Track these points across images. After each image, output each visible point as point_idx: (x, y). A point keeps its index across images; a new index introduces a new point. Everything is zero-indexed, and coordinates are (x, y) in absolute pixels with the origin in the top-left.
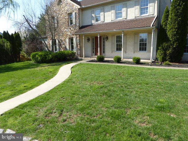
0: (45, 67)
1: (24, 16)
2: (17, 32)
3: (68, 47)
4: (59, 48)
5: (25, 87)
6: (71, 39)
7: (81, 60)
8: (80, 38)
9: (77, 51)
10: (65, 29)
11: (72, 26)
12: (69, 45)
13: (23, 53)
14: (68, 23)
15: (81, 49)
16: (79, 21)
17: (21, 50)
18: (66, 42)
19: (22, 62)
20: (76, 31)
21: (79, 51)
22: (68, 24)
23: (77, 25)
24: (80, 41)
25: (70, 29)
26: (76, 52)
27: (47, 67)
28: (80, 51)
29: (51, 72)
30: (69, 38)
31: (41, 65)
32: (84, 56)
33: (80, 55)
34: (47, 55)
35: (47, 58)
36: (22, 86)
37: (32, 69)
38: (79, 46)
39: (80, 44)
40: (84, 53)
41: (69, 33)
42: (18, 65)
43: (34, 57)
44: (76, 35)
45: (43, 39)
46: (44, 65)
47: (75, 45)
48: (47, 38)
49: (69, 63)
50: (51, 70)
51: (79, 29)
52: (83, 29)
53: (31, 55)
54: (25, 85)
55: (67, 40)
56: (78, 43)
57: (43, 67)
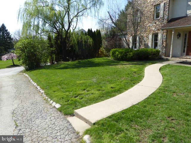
0: (127, 66)
1: (108, 12)
2: (98, 30)
3: (150, 45)
4: (139, 45)
5: (112, 88)
6: (155, 35)
7: (167, 60)
8: (167, 34)
9: (162, 49)
10: (149, 24)
11: (158, 19)
12: (152, 42)
13: (102, 49)
14: (154, 16)
15: (167, 47)
16: (168, 14)
17: (101, 47)
18: (148, 39)
19: (102, 58)
20: (163, 25)
21: (164, 49)
22: (154, 18)
23: (165, 18)
24: (166, 38)
25: (156, 23)
26: (161, 51)
27: (128, 66)
28: (166, 50)
29: (136, 72)
30: (153, 34)
31: (122, 62)
32: (171, 56)
33: (165, 54)
34: (128, 52)
35: (128, 56)
36: (108, 87)
37: (114, 67)
38: (165, 43)
39: (166, 41)
40: (171, 52)
41: (154, 28)
42: (99, 60)
43: (114, 53)
44: (163, 30)
45: (124, 36)
46: (125, 63)
47: (159, 42)
48: (127, 35)
49: (154, 63)
50: (135, 70)
51: (168, 22)
52: (173, 23)
53: (111, 52)
54: (112, 85)
55: (150, 36)
56: (164, 40)
57: (124, 65)
